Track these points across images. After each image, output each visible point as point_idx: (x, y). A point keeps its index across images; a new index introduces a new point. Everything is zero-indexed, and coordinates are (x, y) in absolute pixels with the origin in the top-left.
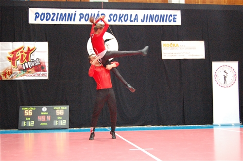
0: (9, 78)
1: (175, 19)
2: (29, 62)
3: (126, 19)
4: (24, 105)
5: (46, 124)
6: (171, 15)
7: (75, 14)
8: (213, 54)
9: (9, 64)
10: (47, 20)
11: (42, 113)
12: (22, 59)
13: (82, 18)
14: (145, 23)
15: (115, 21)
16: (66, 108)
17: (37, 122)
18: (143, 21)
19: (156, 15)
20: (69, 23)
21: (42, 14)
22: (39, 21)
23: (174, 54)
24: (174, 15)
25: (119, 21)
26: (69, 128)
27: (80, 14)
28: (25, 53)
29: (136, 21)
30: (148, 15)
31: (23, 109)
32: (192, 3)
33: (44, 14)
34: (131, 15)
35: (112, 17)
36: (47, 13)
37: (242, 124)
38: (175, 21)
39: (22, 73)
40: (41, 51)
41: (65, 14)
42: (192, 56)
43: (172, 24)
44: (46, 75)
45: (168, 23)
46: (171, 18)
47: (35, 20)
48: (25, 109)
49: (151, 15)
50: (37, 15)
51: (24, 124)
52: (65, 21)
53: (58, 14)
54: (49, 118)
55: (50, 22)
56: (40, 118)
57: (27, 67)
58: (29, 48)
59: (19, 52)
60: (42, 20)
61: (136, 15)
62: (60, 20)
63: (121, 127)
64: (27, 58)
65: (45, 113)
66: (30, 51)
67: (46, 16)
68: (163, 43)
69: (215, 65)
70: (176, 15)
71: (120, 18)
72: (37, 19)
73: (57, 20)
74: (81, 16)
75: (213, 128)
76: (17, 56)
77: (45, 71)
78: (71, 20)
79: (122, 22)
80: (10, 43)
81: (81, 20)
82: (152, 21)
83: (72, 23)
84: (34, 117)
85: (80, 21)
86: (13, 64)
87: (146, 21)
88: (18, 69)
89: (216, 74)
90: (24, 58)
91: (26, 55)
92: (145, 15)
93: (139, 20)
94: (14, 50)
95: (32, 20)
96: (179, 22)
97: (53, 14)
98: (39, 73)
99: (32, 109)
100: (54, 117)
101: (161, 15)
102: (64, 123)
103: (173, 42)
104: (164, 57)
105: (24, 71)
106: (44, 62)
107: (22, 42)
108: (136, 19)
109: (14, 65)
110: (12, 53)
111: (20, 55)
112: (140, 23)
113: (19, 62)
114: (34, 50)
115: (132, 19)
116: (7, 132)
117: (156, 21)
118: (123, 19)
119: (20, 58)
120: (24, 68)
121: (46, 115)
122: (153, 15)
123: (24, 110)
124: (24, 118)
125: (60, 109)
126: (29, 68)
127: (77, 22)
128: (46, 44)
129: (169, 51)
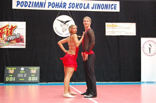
1: (116, 7)
2: (12, 36)
3: (81, 7)
4: (8, 66)
5: (24, 79)
6: (113, 5)
7: (45, 3)
10: (25, 6)
11: (21, 72)
13: (50, 5)
15: (73, 8)
16: (37, 68)
17: (17, 78)
18: (93, 8)
19: (102, 5)
20: (41, 9)
21: (22, 2)
23: (114, 32)
24: (115, 5)
25: (76, 8)
26: (40, 82)
27: (49, 3)
28: (10, 29)
29: (88, 8)
30: (96, 4)
31: (7, 68)
33: (23, 2)
34: (85, 4)
35: (71, 5)
36: (26, 2)
38: (116, 9)
39: (7, 43)
40: (21, 28)
41: (38, 3)
42: (127, 33)
43: (113, 10)
44: (24, 45)
45: (110, 10)
46: (113, 7)
47: (17, 6)
48: (9, 68)
49: (98, 4)
50: (18, 3)
51: (7, 79)
52: (38, 7)
53: (33, 2)
54: (25, 75)
55: (27, 8)
56: (19, 75)
57: (11, 39)
58: (12, 26)
59: (5, 29)
60: (22, 6)
61: (88, 4)
62: (34, 7)
63: (76, 82)
64: (11, 33)
65: (22, 72)
66: (13, 28)
67: (24, 3)
68: (107, 24)
69: (143, 40)
70: (116, 5)
71: (77, 6)
72: (18, 6)
73: (32, 7)
74: (49, 4)
75: (141, 84)
76: (4, 31)
77: (23, 42)
78: (42, 7)
79: (78, 8)
81: (50, 7)
82: (99, 9)
83: (43, 9)
84: (15, 75)
85: (48, 7)
87: (95, 9)
88: (4, 40)
89: (144, 46)
90: (9, 33)
91: (10, 31)
92: (94, 4)
93: (90, 7)
94: (2, 27)
95: (14, 6)
96: (118, 10)
97: (29, 2)
98: (19, 43)
99: (14, 68)
100: (29, 74)
101: (106, 4)
102: (36, 79)
103: (114, 24)
104: (107, 34)
105: (8, 42)
106: (23, 36)
107: (7, 22)
108: (88, 7)
109: (2, 38)
110: (1, 29)
111: (6, 30)
112: (90, 10)
113: (5, 36)
114: (15, 27)
115: (85, 7)
117: (102, 9)
118: (79, 6)
119: (6, 33)
120: (9, 40)
121: (23, 73)
122: (100, 4)
123: (8, 70)
124: (8, 75)
125: (34, 69)
126: (12, 40)
127: (46, 8)
128: (24, 23)
129: (111, 30)
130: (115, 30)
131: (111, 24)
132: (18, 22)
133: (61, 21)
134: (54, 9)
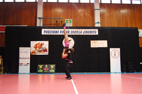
0: (34, 54)
1: (96, 32)
2: (41, 49)
5: (47, 71)
6: (94, 31)
7: (59, 31)
8: (110, 45)
9: (34, 49)
10: (48, 33)
11: (45, 67)
12: (39, 47)
14: (84, 34)
15: (73, 33)
16: (54, 65)
17: (43, 71)
18: (83, 33)
22: (45, 34)
23: (95, 46)
26: (55, 73)
28: (40, 45)
30: (85, 31)
34: (79, 31)
35: (72, 32)
36: (48, 31)
37: (122, 72)
40: (46, 44)
41: (55, 31)
42: (103, 46)
43: (95, 34)
44: (47, 53)
45: (93, 34)
46: (94, 32)
50: (45, 32)
51: (39, 71)
52: (55, 33)
53: (52, 31)
54: (48, 69)
55: (49, 34)
56: (45, 69)
64: (41, 47)
66: (42, 44)
68: (91, 41)
69: (111, 50)
74: (61, 32)
75: (110, 74)
77: (47, 52)
79: (76, 34)
80: (35, 42)
82: (87, 33)
83: (57, 34)
84: (42, 69)
86: (36, 49)
88: (37, 51)
89: (111, 53)
93: (82, 33)
95: (43, 33)
96: (97, 34)
97: (50, 31)
98: (45, 52)
99: (42, 65)
100: (50, 68)
101: (91, 31)
102: (53, 71)
103: (95, 41)
104: (91, 47)
105: (39, 52)
107: (39, 41)
108: (81, 32)
110: (36, 45)
111: (38, 46)
112: (82, 34)
113: (38, 48)
114: (43, 44)
115: (80, 33)
118: (76, 32)
119: (38, 47)
121: (47, 68)
122: (88, 31)
123: (39, 66)
124: (39, 69)
125: (52, 66)
126: (41, 51)
127: (59, 34)
128: (48, 42)
129: (93, 44)
130: (96, 44)
131: (94, 41)
132: (44, 41)
134: (63, 34)
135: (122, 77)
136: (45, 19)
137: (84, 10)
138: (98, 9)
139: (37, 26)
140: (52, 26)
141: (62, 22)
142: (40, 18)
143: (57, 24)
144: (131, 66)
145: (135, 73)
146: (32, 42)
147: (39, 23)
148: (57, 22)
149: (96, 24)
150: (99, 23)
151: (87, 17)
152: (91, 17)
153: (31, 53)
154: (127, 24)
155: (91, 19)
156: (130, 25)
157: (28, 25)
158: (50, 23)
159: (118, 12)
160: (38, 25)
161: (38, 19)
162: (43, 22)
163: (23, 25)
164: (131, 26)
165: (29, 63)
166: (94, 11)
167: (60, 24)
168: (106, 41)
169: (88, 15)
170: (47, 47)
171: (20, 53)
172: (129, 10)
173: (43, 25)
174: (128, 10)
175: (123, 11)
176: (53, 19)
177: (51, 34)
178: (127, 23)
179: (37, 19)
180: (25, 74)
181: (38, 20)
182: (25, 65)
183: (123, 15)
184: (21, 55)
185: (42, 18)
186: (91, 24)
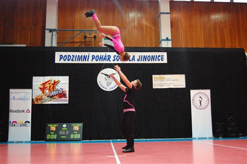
0: (40, 103)
1: (165, 59)
2: (54, 91)
5: (65, 137)
6: (159, 56)
7: (89, 56)
8: (193, 83)
9: (40, 92)
10: (68, 60)
11: (63, 129)
13: (94, 59)
14: (140, 62)
15: (118, 60)
16: (80, 125)
17: (59, 136)
18: (138, 60)
19: (149, 56)
20: (84, 62)
21: (65, 56)
22: (62, 61)
23: (162, 85)
26: (83, 139)
27: (92, 56)
28: (52, 84)
30: (142, 56)
31: (49, 125)
32: (178, 47)
35: (116, 58)
36: (69, 56)
37: (215, 138)
39: (50, 99)
40: (63, 82)
41: (82, 56)
42: (176, 85)
43: (161, 62)
44: (66, 101)
45: (157, 62)
46: (160, 58)
47: (60, 60)
48: (51, 125)
49: (144, 56)
50: (61, 57)
51: (48, 137)
52: (81, 61)
53: (76, 56)
54: (67, 133)
55: (70, 62)
56: (61, 133)
58: (55, 81)
59: (48, 84)
60: (65, 60)
61: (134, 56)
62: (77, 61)
64: (53, 88)
66: (55, 83)
67: (67, 57)
68: (153, 76)
69: (193, 92)
70: (163, 56)
75: (192, 140)
76: (46, 86)
77: (66, 98)
78: (85, 60)
80: (42, 78)
83: (86, 62)
84: (56, 132)
85: (92, 60)
86: (43, 92)
87: (141, 60)
88: (46, 96)
89: (194, 99)
90: (51, 88)
91: (52, 86)
92: (140, 56)
93: (136, 59)
95: (57, 61)
96: (165, 61)
97: (73, 56)
98: (61, 99)
99: (56, 125)
100: (72, 131)
101: (152, 56)
102: (78, 136)
103: (161, 76)
104: (154, 87)
107: (50, 77)
108: (133, 59)
110: (43, 84)
111: (48, 85)
112: (136, 62)
113: (47, 91)
114: (58, 82)
116: (37, 143)
119: (48, 88)
120: (51, 95)
121: (65, 130)
122: (146, 56)
123: (50, 127)
124: (50, 132)
125: (76, 126)
126: (54, 95)
127: (90, 62)
128: (67, 77)
129: (158, 82)
130: (164, 82)
131: (158, 76)
132: (61, 77)
133: (105, 75)
134: (98, 62)
135: (214, 146)
136: (61, 31)
137: (139, 15)
138: (168, 13)
139: (46, 46)
140: (77, 45)
141: (95, 37)
142: (51, 31)
143: (85, 42)
144: (232, 124)
145: (241, 139)
146: (35, 78)
147: (51, 40)
148: (85, 37)
149: (162, 42)
150: (170, 40)
151: (144, 28)
152: (153, 28)
153: (33, 100)
154: (225, 42)
155: (153, 33)
156: (230, 44)
157: (27, 44)
158: (71, 41)
159: (205, 18)
160: (48, 44)
161: (48, 31)
162: (58, 39)
163: (16, 44)
164: (232, 45)
165: (30, 121)
166: (159, 16)
167: (91, 42)
168: (183, 76)
169: (147, 24)
170: (66, 89)
171: (10, 101)
172: (227, 14)
173: (58, 43)
174: (224, 15)
175: (216, 17)
176: (79, 32)
177: (74, 62)
178: (223, 41)
179: (46, 31)
180: (22, 142)
181: (48, 35)
182: (22, 125)
183: (216, 23)
184: (13, 105)
185: (54, 30)
186: (153, 42)
